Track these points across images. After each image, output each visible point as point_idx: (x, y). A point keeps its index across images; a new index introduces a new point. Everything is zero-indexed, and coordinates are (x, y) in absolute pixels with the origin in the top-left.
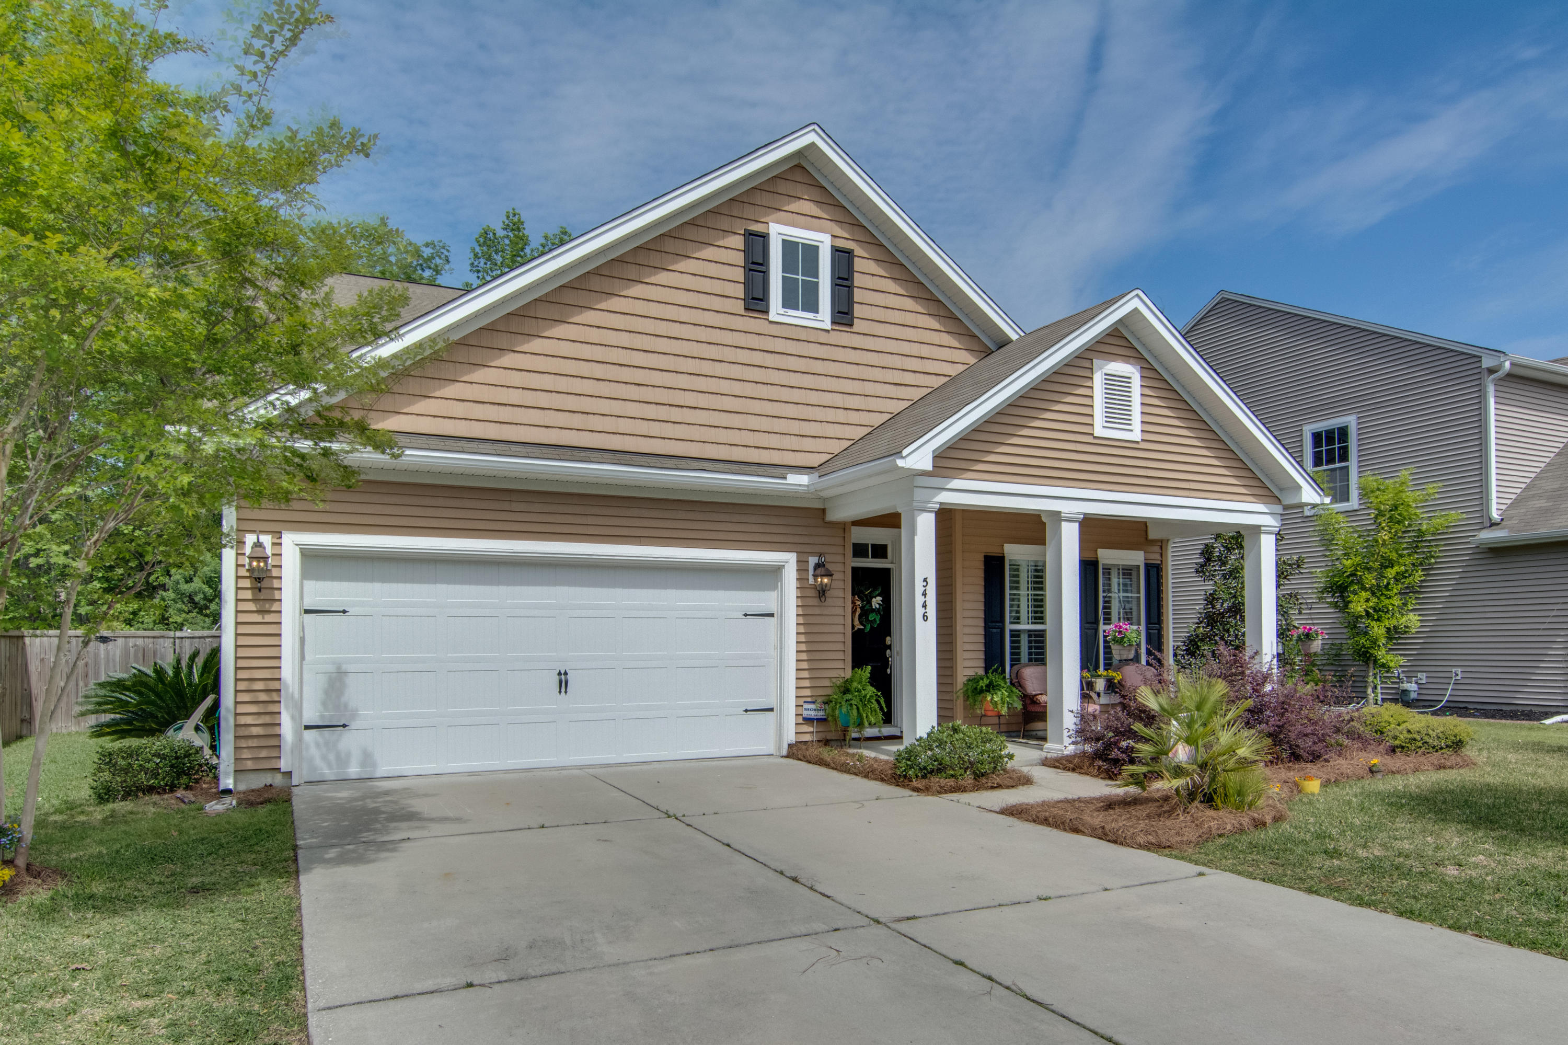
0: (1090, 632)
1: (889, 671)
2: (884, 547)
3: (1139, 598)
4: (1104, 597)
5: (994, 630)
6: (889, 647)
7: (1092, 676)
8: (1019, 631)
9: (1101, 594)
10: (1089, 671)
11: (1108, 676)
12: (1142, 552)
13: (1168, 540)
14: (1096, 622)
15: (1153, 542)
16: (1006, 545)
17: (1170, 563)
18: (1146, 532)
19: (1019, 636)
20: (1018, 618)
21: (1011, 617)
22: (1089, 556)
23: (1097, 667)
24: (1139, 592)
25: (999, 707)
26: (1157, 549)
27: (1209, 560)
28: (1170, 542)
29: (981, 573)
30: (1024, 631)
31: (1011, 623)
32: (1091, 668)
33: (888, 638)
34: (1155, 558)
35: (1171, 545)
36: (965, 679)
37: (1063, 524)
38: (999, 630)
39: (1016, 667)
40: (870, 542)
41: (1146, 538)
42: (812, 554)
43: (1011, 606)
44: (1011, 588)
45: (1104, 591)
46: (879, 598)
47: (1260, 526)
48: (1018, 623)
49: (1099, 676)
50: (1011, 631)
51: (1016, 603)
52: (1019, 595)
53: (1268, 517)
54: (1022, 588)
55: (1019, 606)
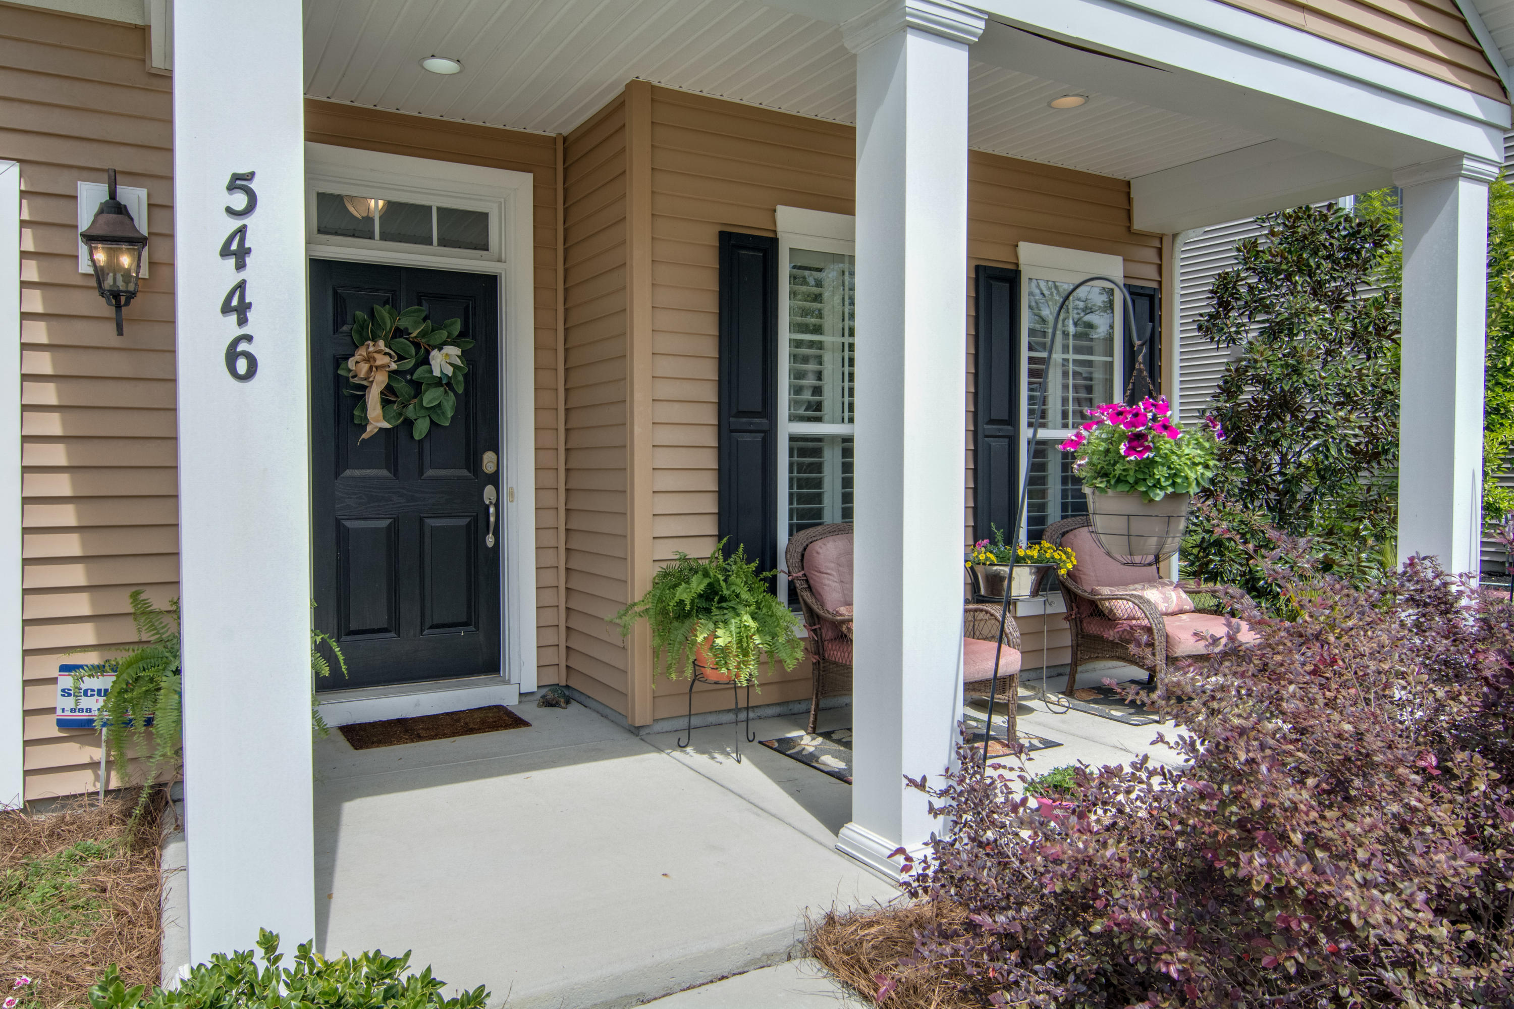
0: (998, 445)
1: (490, 541)
2: (482, 218)
3: (1111, 364)
4: (1031, 360)
5: (747, 437)
6: (495, 479)
7: (1002, 560)
8: (819, 439)
9: (1025, 354)
10: (993, 542)
11: (1040, 560)
12: (1120, 259)
13: (1175, 236)
14: (1012, 419)
15: (1142, 238)
16: (780, 208)
17: (1178, 291)
18: (1129, 218)
19: (818, 452)
20: (818, 407)
21: (793, 403)
22: (996, 256)
23: (1010, 539)
24: (1112, 355)
25: (732, 664)
26: (1150, 254)
27: (1225, 305)
28: (1179, 241)
29: (710, 281)
30: (833, 438)
31: (793, 418)
32: (999, 535)
33: (488, 458)
34: (1147, 274)
35: (1179, 246)
36: (657, 569)
37: (914, 43)
38: (759, 437)
39: (802, 535)
40: (435, 202)
41: (1129, 228)
42: (90, 172)
43: (798, 375)
44: (797, 327)
45: (1031, 348)
46: (453, 351)
47: (1461, 155)
48: (819, 419)
49: (1019, 560)
50: (793, 439)
51: (812, 367)
52: (820, 345)
53: (1478, 132)
54: (827, 327)
55: (819, 376)
